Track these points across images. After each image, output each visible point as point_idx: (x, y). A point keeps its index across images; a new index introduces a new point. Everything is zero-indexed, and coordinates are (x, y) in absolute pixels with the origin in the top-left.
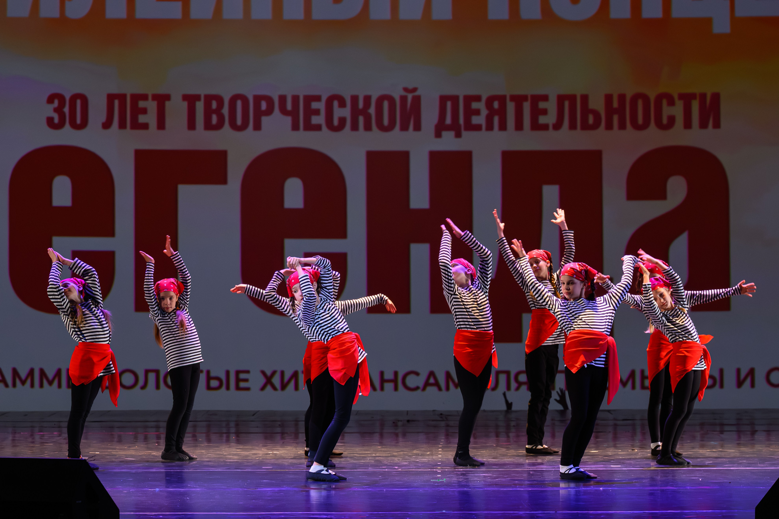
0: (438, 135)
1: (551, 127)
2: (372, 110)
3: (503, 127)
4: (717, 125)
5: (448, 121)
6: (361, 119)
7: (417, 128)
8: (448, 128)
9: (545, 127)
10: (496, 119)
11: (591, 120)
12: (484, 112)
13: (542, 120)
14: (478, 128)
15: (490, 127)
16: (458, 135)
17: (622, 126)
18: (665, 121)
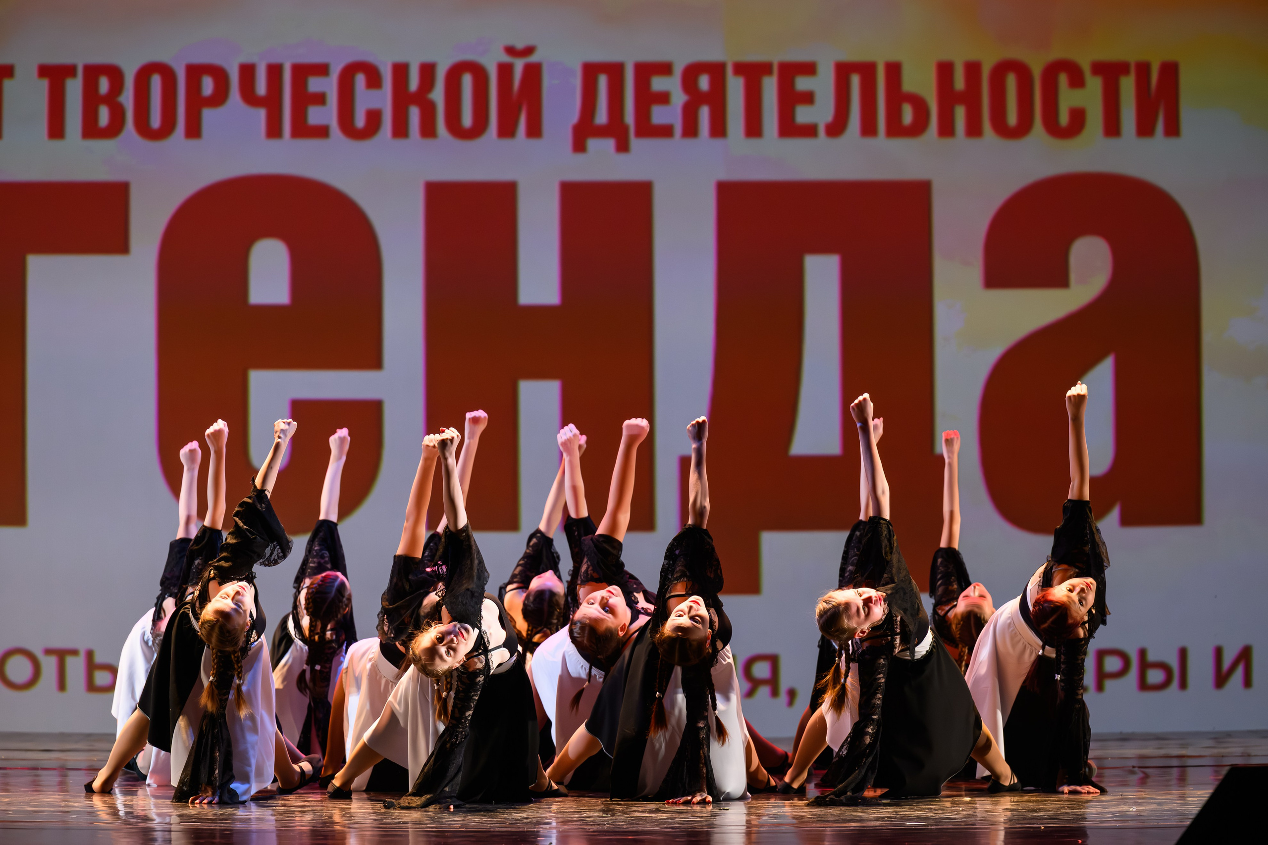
0: (579, 146)
1: (821, 131)
2: (438, 95)
3: (719, 129)
4: (1173, 129)
5: (602, 117)
6: (414, 114)
7: (535, 130)
8: (602, 132)
9: (810, 131)
10: (704, 113)
11: (907, 115)
12: (679, 98)
13: (803, 115)
14: (665, 131)
15: (690, 130)
16: (623, 146)
17: (974, 130)
18: (1064, 119)
